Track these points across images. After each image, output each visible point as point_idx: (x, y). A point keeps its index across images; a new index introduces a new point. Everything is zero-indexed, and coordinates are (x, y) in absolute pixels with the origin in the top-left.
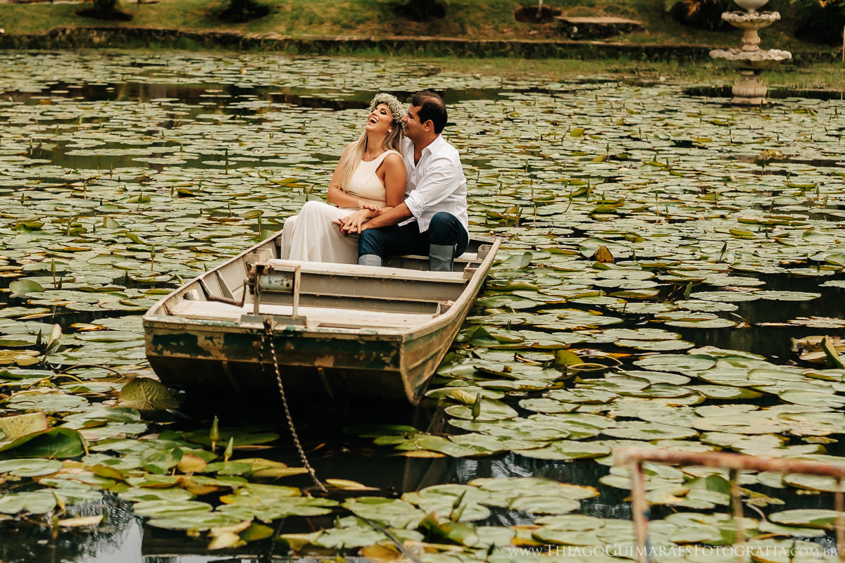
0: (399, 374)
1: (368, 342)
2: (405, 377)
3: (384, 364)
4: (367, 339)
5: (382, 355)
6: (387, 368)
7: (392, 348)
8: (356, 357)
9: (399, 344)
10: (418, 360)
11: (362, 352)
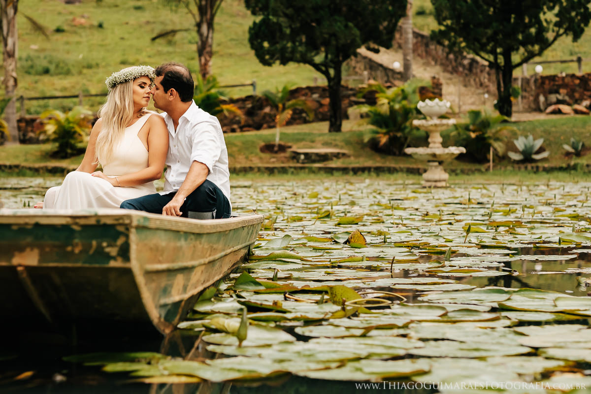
0: (128, 272)
1: (85, 227)
2: (140, 279)
3: (109, 257)
4: (82, 222)
5: (105, 244)
6: (113, 264)
7: (119, 234)
8: (69, 249)
9: (128, 227)
10: (160, 262)
11: (76, 241)
